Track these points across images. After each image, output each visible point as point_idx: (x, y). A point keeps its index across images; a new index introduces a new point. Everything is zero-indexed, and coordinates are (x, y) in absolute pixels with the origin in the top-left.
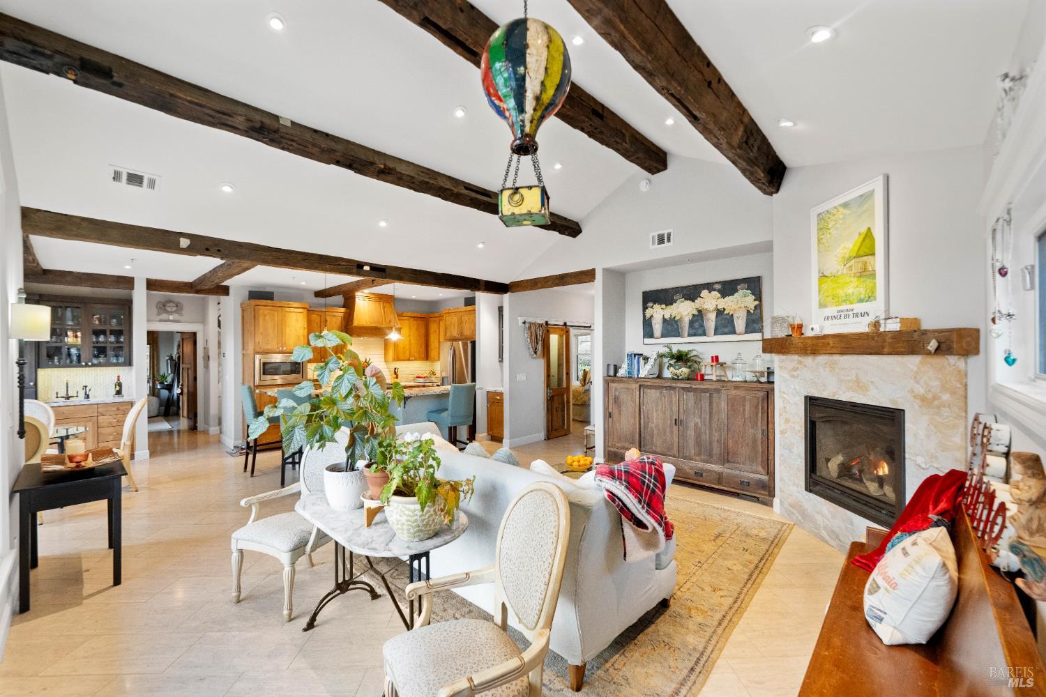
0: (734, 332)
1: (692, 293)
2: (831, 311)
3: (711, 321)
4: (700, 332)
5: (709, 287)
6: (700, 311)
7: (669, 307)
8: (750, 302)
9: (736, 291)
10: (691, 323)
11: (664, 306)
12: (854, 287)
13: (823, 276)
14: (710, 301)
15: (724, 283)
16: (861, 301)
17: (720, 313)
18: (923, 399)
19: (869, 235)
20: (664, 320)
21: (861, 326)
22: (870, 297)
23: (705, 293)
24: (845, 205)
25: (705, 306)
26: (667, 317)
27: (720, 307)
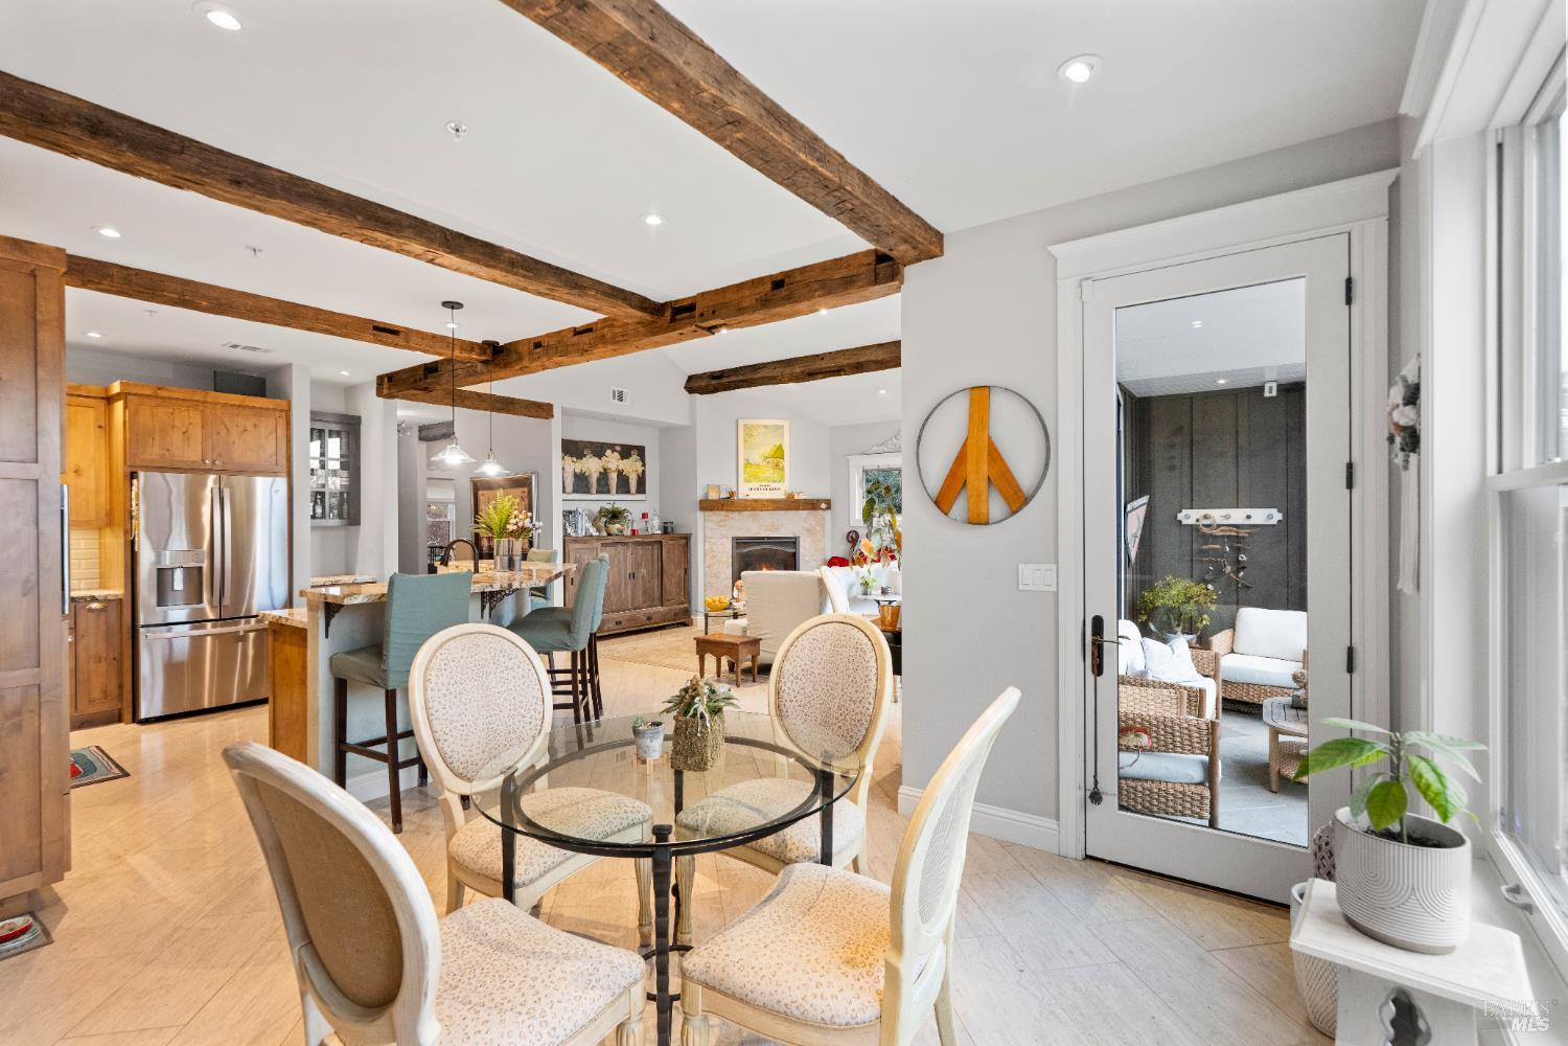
0: (628, 492)
1: (599, 450)
2: (755, 485)
3: (613, 478)
4: (605, 490)
5: (612, 447)
6: (605, 469)
7: (579, 461)
8: (638, 466)
9: (630, 456)
10: (599, 480)
11: (574, 459)
12: (770, 472)
13: (748, 463)
14: (613, 461)
15: (622, 446)
16: (774, 481)
17: (620, 473)
18: (808, 530)
19: (780, 448)
20: (575, 475)
21: (780, 495)
22: (781, 480)
23: (609, 452)
24: (766, 427)
25: (610, 466)
26: (578, 471)
27: (620, 468)
